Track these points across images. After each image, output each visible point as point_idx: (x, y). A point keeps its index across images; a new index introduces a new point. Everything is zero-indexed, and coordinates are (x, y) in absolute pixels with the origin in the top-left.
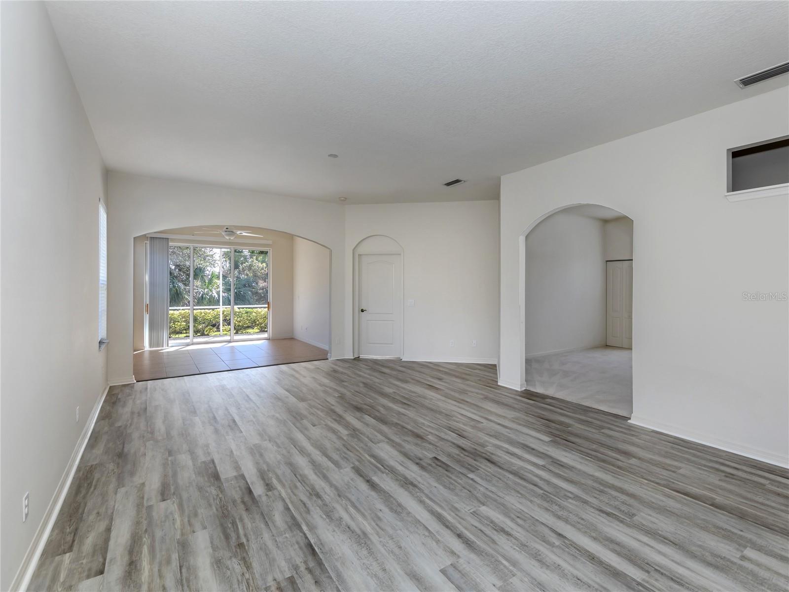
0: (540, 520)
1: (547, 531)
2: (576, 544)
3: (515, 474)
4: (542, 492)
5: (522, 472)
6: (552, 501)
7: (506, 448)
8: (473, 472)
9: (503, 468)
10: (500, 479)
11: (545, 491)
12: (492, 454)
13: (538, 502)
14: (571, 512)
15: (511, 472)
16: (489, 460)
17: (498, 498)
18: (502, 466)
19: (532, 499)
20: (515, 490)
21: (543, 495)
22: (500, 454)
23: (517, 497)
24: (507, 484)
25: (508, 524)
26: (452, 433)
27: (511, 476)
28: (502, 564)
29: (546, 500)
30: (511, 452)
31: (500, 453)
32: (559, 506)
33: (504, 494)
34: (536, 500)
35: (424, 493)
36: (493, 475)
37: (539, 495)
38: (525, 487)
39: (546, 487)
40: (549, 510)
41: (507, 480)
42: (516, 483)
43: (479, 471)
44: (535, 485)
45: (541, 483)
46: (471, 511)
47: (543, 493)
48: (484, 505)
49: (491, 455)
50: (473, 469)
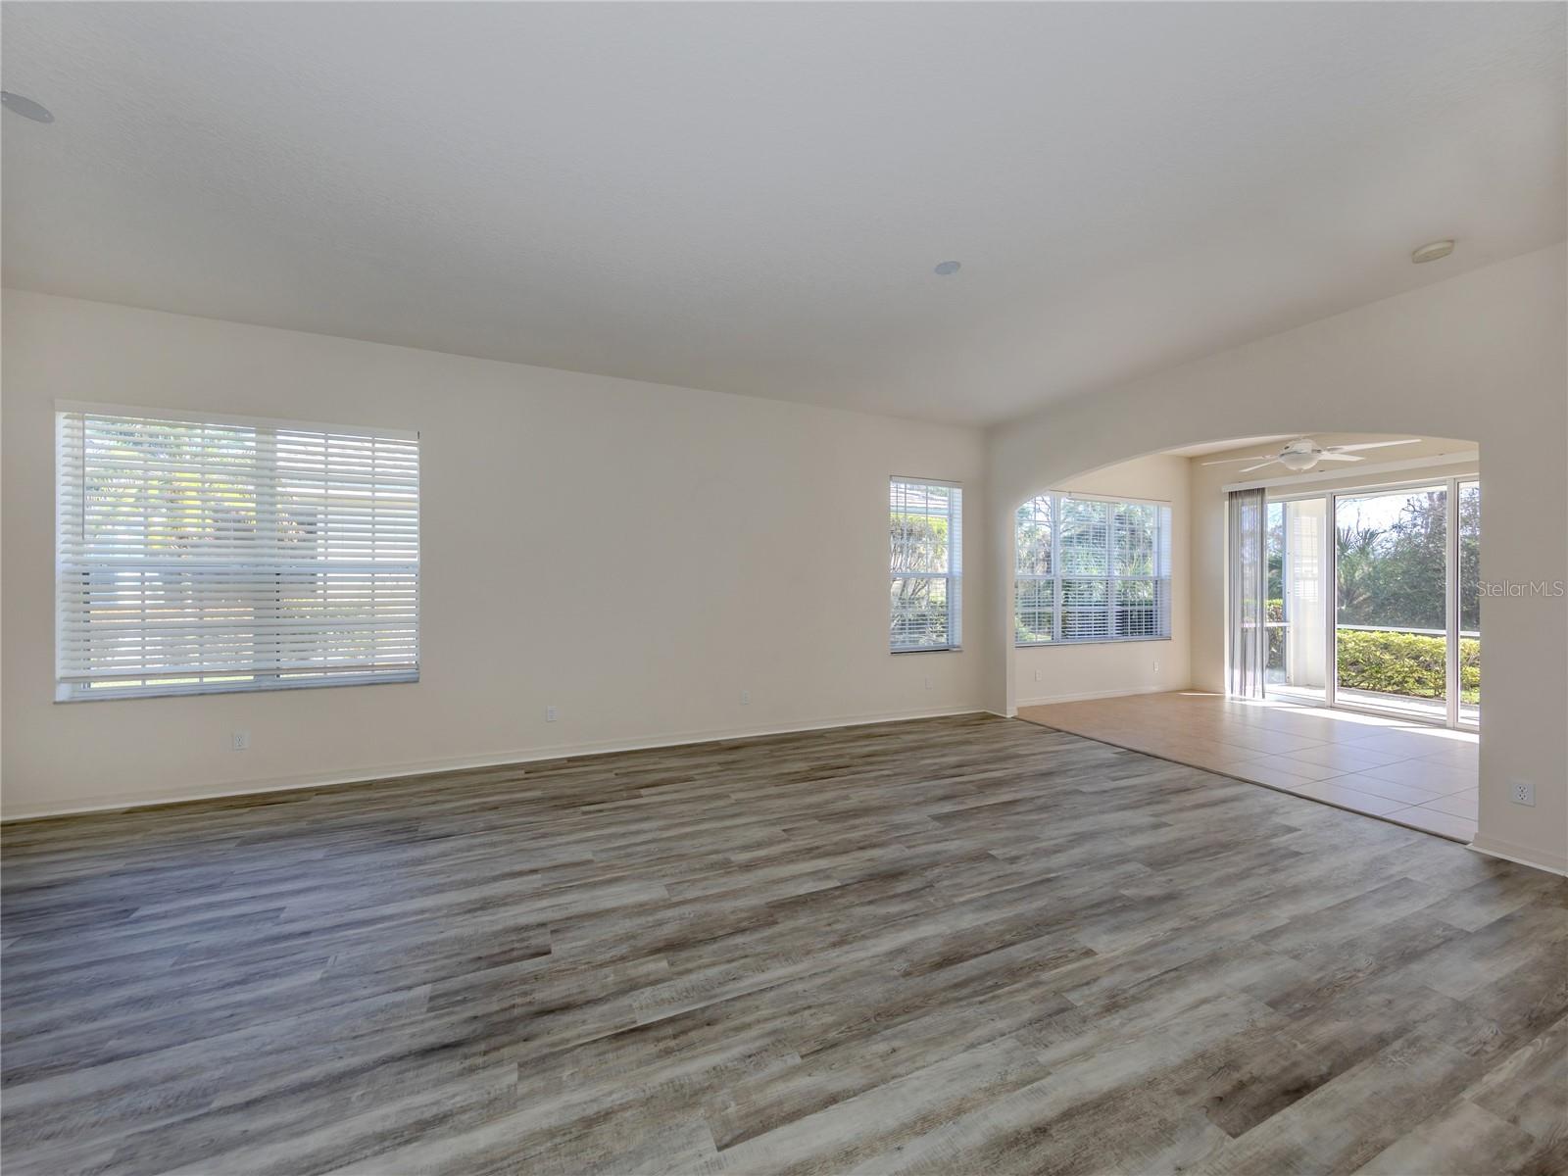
0: (177, 1047)
1: (148, 1042)
2: (62, 1073)
3: (336, 1082)
4: (216, 1104)
5: (324, 1104)
6: (169, 1106)
7: (470, 1128)
8: (432, 999)
9: (384, 1062)
10: (355, 1038)
11: (207, 1115)
12: (472, 1070)
13: (206, 1076)
14: (94, 1125)
15: (353, 1073)
16: (446, 1047)
17: (308, 1007)
18: (396, 1067)
19: (230, 1067)
20: (291, 1048)
21: (209, 1099)
22: (450, 1089)
23: (268, 1041)
24: (327, 1042)
25: (242, 995)
26: (672, 1014)
27: (340, 1066)
28: (205, 959)
29: (189, 1095)
30: (438, 1130)
31: (459, 1093)
32: (138, 1114)
33: (306, 1023)
34: (218, 1074)
35: (443, 917)
36: (382, 1030)
37: (216, 1091)
38: (273, 1075)
39: (210, 1128)
40: (163, 1082)
41: (336, 1051)
42: (306, 1063)
43: (425, 1010)
44: (249, 1104)
45: (236, 1125)
46: (331, 960)
47: (209, 1104)
48: (321, 979)
49: (468, 1063)
50: (442, 1001)
